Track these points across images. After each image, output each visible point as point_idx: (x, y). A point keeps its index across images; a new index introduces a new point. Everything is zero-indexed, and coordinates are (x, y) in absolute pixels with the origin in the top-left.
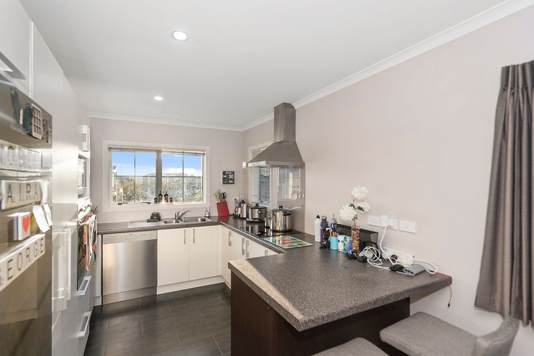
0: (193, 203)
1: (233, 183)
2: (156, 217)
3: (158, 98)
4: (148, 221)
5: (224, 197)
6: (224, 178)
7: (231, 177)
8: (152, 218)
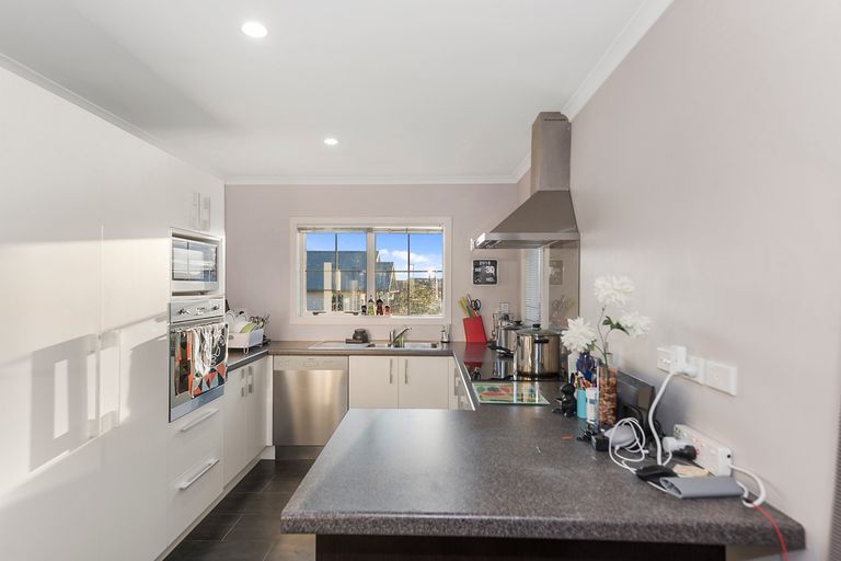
0: (426, 316)
1: (495, 283)
2: (362, 337)
3: (331, 142)
4: (348, 342)
5: (477, 309)
6: (476, 274)
7: (490, 270)
8: (354, 337)
